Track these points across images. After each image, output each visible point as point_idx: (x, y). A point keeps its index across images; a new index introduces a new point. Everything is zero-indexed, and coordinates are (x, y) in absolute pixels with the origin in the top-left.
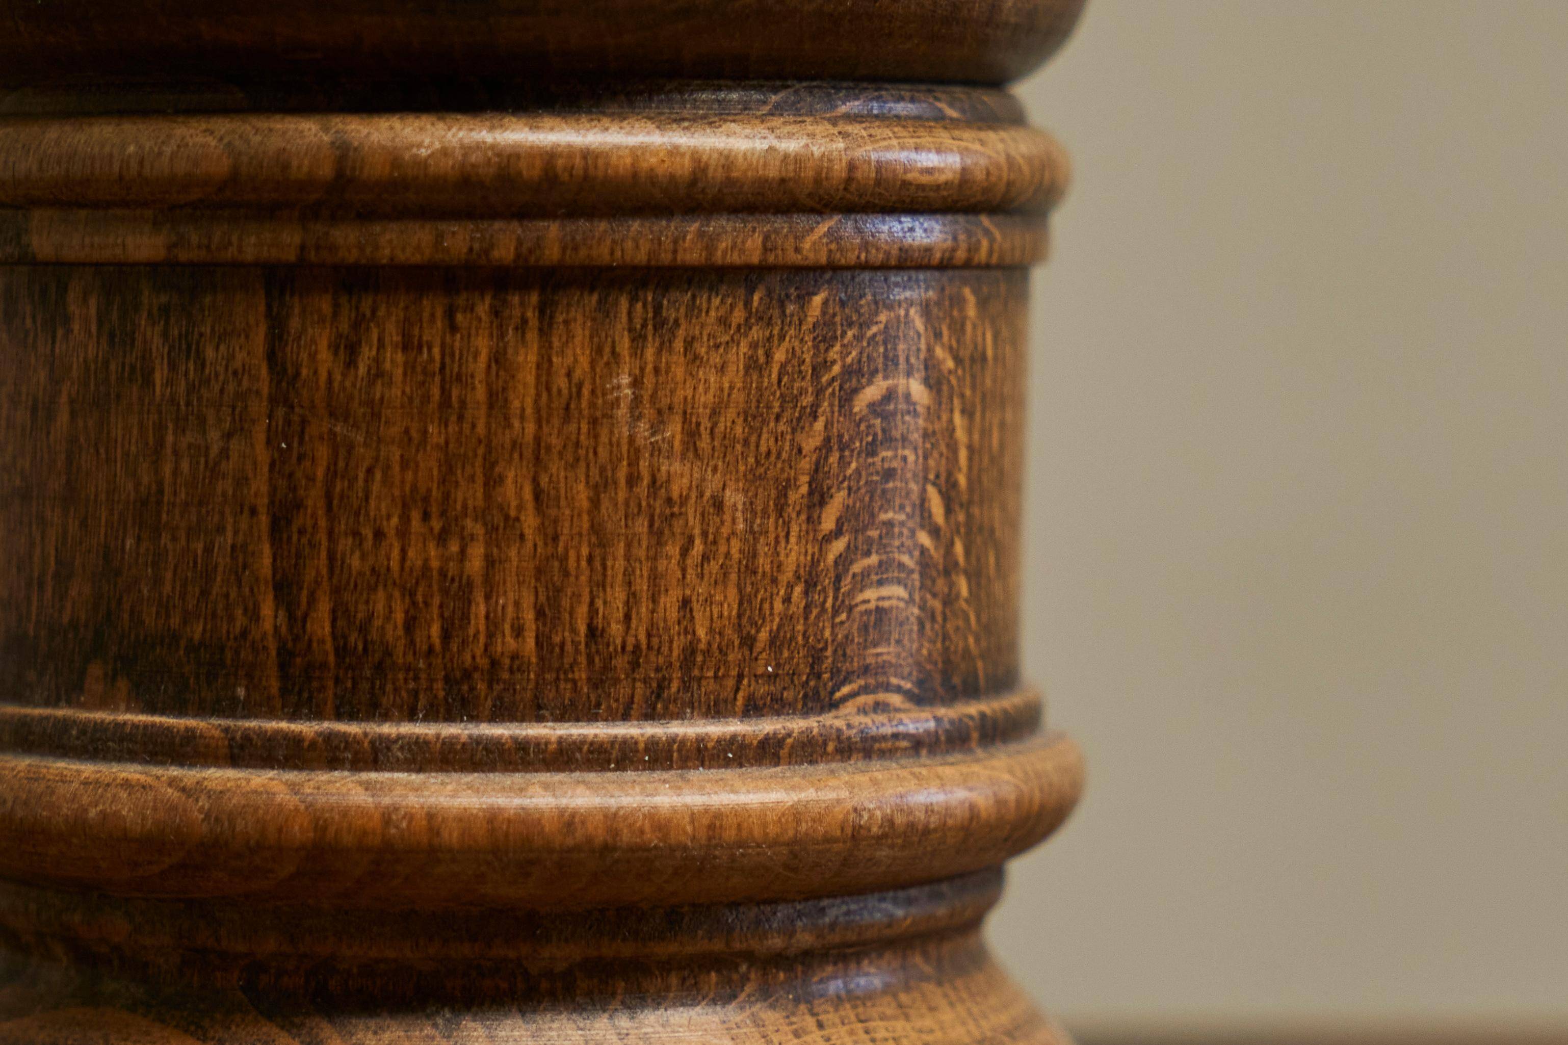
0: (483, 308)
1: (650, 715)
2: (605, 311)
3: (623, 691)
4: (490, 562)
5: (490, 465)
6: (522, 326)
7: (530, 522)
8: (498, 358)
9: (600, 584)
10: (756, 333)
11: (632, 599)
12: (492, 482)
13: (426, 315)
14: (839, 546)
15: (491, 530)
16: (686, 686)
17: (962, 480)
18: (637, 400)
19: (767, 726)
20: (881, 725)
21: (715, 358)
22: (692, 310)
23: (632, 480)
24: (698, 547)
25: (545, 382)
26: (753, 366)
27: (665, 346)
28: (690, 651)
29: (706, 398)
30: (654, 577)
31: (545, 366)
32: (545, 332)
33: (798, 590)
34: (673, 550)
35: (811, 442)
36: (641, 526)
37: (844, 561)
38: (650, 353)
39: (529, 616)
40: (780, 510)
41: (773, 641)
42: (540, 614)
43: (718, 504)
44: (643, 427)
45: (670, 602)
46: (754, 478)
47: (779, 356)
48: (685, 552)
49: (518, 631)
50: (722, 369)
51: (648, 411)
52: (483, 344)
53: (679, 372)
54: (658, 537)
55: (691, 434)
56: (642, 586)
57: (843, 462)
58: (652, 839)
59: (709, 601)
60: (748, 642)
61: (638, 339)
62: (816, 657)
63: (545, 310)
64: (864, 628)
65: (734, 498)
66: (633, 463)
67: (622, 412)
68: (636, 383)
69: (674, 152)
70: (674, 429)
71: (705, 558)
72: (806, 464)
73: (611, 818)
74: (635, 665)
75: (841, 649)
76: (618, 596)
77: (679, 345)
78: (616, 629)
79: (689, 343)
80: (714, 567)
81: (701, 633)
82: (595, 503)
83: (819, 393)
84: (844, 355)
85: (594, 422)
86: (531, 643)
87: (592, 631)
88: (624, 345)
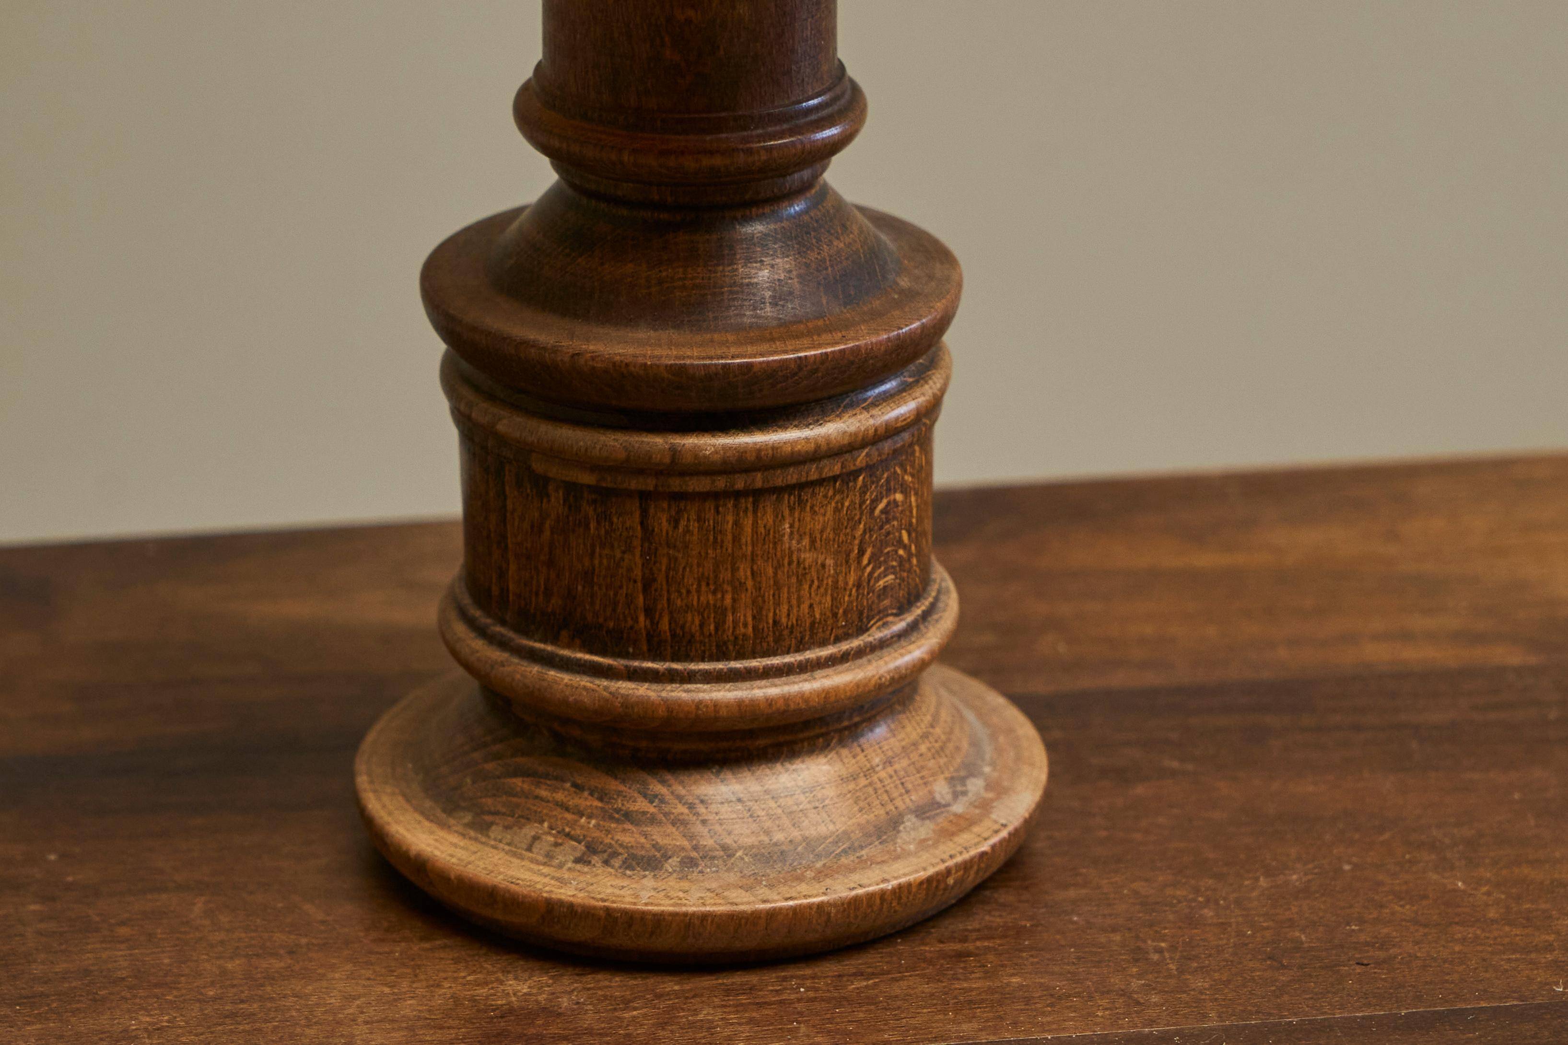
0: (730, 505)
1: (798, 650)
2: (779, 500)
3: (787, 643)
4: (734, 600)
5: (733, 564)
6: (746, 511)
7: (750, 584)
8: (736, 523)
9: (777, 604)
10: (838, 497)
11: (791, 606)
12: (735, 570)
13: (707, 509)
14: (869, 569)
15: (734, 589)
16: (811, 637)
17: (914, 520)
18: (792, 533)
19: (845, 646)
20: (886, 633)
21: (822, 511)
22: (814, 494)
23: (790, 564)
24: (816, 583)
25: (755, 531)
26: (837, 510)
27: (803, 509)
28: (813, 624)
29: (818, 527)
30: (799, 598)
31: (755, 524)
32: (755, 512)
33: (854, 591)
34: (806, 587)
35: (859, 533)
36: (794, 580)
37: (871, 574)
38: (796, 515)
39: (750, 619)
40: (847, 562)
41: (845, 612)
42: (754, 617)
43: (823, 566)
44: (794, 542)
45: (805, 607)
46: (837, 552)
47: (847, 504)
48: (810, 586)
49: (745, 625)
50: (824, 515)
51: (796, 536)
52: (730, 518)
53: (808, 519)
54: (800, 582)
55: (813, 542)
56: (794, 602)
57: (871, 536)
58: (803, 706)
59: (820, 603)
60: (835, 615)
61: (792, 509)
62: (861, 613)
63: (755, 504)
64: (879, 596)
65: (830, 562)
66: (790, 557)
67: (786, 537)
68: (791, 526)
69: (807, 439)
70: (806, 542)
71: (819, 587)
72: (857, 542)
73: (786, 699)
74: (791, 632)
75: (870, 608)
76: (785, 608)
77: (808, 508)
78: (784, 620)
79: (812, 508)
80: (822, 590)
81: (818, 616)
82: (775, 574)
83: (861, 514)
84: (871, 496)
85: (775, 543)
86: (750, 629)
87: (775, 623)
88: (787, 512)
